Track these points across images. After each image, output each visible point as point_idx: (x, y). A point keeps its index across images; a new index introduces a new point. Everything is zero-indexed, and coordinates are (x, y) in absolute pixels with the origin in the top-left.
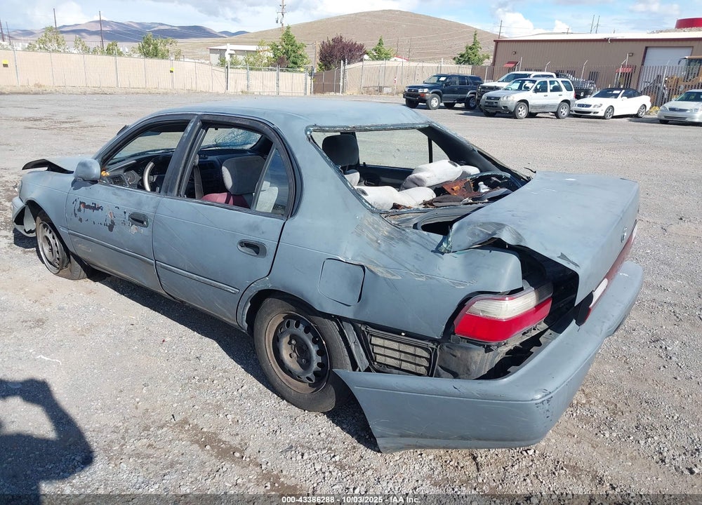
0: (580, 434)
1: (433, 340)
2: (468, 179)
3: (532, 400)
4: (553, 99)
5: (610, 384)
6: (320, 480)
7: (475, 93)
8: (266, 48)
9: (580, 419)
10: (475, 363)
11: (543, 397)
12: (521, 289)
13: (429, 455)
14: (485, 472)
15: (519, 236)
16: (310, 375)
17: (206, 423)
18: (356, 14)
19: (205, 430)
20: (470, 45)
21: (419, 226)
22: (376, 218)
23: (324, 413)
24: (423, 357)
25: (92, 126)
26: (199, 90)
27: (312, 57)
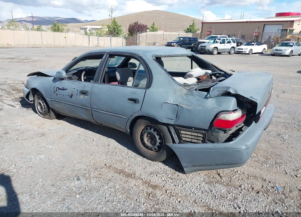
0: (255, 166)
1: (205, 130)
2: (208, 75)
3: (242, 148)
4: (227, 46)
5: (264, 150)
6: (165, 183)
7: (195, 45)
8: (105, 27)
9: (255, 161)
10: (221, 137)
11: (246, 147)
12: (237, 110)
13: (203, 173)
14: (224, 179)
15: (236, 91)
16: (156, 147)
17: (119, 166)
18: (142, 12)
19: (119, 168)
20: (191, 25)
21: (197, 89)
22: (181, 87)
23: (161, 162)
24: (201, 137)
25: (37, 61)
26: (77, 45)
27: (125, 31)
